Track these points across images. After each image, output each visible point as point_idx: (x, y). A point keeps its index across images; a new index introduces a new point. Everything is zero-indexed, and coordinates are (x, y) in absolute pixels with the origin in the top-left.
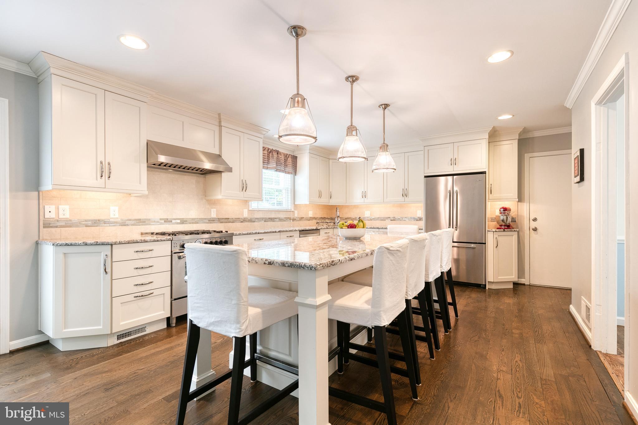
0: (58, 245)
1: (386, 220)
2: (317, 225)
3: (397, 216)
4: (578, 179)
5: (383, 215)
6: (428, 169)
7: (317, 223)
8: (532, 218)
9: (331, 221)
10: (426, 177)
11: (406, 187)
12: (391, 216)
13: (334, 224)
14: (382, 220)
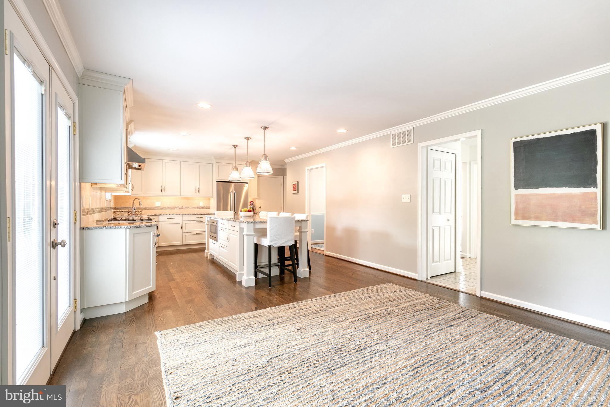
0: (133, 227)
1: (175, 209)
2: (114, 214)
3: (184, 207)
4: (296, 192)
5: (172, 205)
6: (218, 176)
7: (114, 212)
8: (259, 207)
9: (126, 211)
10: (217, 181)
11: (198, 186)
12: (180, 206)
13: (128, 213)
14: (172, 209)
